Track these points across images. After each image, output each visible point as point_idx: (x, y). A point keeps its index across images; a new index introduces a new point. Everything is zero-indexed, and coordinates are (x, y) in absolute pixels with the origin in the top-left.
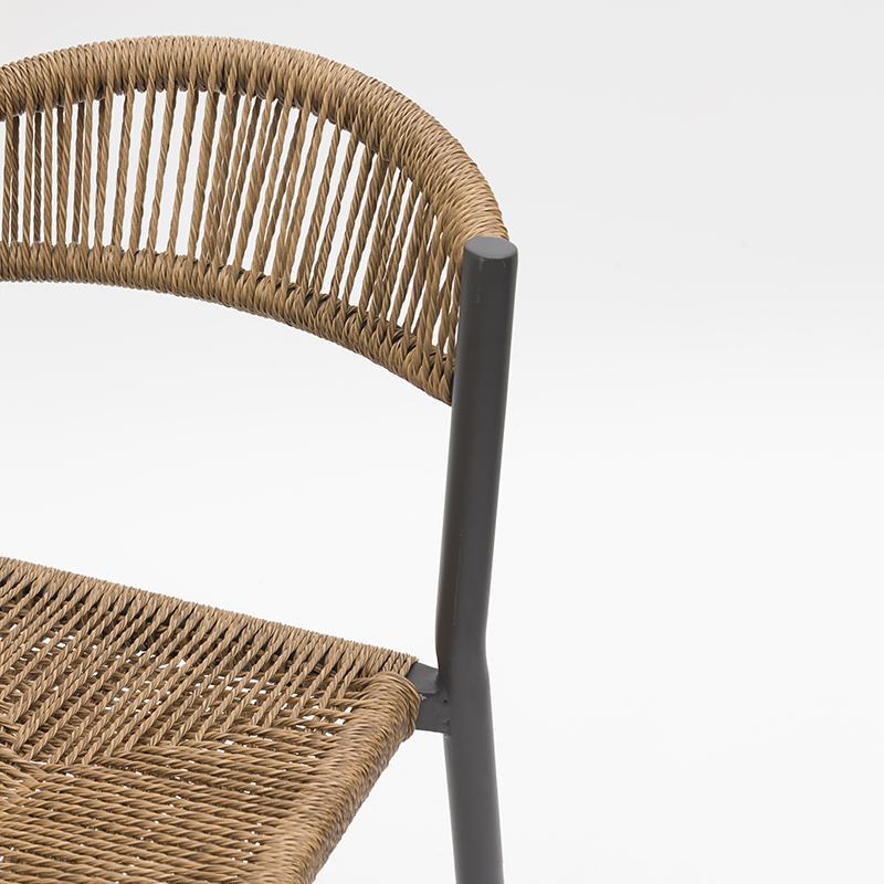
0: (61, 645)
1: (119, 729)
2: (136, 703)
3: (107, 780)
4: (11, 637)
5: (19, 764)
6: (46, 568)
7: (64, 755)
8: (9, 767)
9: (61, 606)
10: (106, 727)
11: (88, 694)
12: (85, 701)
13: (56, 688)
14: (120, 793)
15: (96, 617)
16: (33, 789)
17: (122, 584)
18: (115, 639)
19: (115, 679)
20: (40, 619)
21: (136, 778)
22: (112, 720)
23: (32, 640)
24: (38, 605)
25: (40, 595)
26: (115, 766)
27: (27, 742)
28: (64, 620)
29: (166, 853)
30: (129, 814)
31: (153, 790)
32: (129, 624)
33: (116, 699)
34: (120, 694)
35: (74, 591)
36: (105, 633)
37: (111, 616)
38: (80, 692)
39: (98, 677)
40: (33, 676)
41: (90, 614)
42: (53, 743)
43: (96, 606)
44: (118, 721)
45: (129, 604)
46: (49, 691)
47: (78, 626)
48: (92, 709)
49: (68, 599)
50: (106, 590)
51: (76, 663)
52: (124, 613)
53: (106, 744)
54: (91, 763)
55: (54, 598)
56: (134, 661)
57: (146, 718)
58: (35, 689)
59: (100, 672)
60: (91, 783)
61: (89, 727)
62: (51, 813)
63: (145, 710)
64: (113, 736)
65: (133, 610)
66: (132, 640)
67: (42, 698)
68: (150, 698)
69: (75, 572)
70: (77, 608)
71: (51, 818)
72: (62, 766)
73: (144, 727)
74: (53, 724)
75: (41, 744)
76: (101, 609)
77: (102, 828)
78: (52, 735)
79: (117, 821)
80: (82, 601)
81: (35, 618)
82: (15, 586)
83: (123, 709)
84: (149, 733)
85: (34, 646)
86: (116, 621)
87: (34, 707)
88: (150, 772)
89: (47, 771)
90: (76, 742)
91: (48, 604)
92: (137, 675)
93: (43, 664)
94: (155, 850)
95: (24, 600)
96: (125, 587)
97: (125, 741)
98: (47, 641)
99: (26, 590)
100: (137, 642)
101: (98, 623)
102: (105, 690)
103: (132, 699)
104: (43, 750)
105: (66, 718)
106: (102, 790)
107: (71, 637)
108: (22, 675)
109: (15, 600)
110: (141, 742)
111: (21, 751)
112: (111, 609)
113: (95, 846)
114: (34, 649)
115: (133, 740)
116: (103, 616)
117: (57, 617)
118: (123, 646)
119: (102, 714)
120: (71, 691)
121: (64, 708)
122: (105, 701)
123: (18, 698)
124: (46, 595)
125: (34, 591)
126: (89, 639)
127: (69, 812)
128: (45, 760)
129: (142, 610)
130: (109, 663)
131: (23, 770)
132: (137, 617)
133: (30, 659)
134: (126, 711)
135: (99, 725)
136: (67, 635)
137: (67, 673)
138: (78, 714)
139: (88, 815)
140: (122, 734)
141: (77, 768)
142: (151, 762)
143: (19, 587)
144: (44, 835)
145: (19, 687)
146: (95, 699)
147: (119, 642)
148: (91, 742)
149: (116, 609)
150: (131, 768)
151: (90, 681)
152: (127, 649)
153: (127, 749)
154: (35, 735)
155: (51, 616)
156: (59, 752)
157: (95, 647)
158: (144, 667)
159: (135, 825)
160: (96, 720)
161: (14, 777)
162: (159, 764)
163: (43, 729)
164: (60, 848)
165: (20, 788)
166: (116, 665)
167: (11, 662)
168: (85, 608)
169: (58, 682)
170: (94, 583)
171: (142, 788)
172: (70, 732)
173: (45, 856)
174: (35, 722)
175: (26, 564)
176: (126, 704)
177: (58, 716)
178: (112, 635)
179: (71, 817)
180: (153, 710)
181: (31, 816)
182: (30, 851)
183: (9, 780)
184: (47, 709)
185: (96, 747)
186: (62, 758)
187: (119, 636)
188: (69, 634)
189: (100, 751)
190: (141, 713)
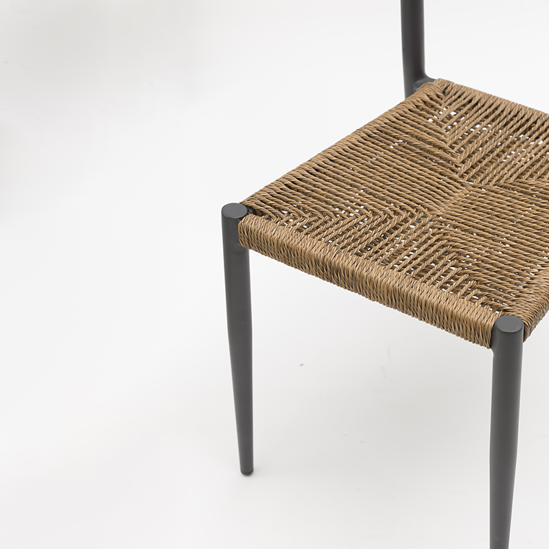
0: (485, 129)
1: (508, 171)
2: (518, 159)
3: (501, 194)
4: (461, 123)
5: (460, 183)
6: (480, 92)
7: (482, 180)
8: (456, 183)
9: (486, 110)
10: (503, 169)
11: (495, 153)
12: (494, 155)
13: (480, 149)
14: (507, 201)
15: (502, 117)
16: (466, 195)
17: (516, 102)
18: (510, 128)
19: (509, 147)
20: (476, 115)
21: (515, 194)
22: (506, 166)
23: (471, 125)
24: (475, 109)
25: (477, 104)
26: (505, 187)
27: (465, 173)
28: (487, 117)
29: (526, 230)
30: (510, 211)
31: (522, 201)
32: (518, 122)
33: (508, 156)
34: (510, 154)
35: (493, 104)
36: (506, 125)
37: (510, 117)
38: (492, 152)
39: (501, 145)
40: (470, 142)
41: (499, 115)
42: (477, 174)
43: (502, 111)
44: (509, 167)
45: (518, 112)
46: (477, 150)
47: (493, 120)
48: (496, 160)
49: (490, 107)
50: (508, 104)
51: (491, 138)
52: (515, 116)
53: (502, 177)
54: (494, 185)
55: (483, 106)
56: (519, 139)
57: (522, 166)
58: (471, 148)
59: (502, 143)
60: (494, 194)
61: (494, 168)
62: (474, 206)
63: (522, 163)
64: (506, 174)
65: (520, 115)
66: (518, 129)
67: (474, 153)
68: (525, 157)
69: (494, 95)
70: (493, 112)
71: (473, 209)
72: (480, 185)
73: (521, 170)
74: (478, 165)
75: (471, 174)
76: (505, 113)
77: (497, 216)
78: (477, 170)
79: (504, 213)
80: (496, 109)
81: (473, 115)
82: (465, 99)
83: (511, 161)
84: (522, 174)
85: (472, 128)
86: (511, 120)
87: (470, 156)
88: (521, 192)
89: (473, 187)
90: (488, 175)
91: (480, 109)
92: (519, 146)
93: (475, 137)
94: (521, 228)
95: (469, 106)
96: (517, 104)
97: (511, 176)
98: (478, 126)
99: (470, 101)
100: (521, 130)
101: (503, 119)
102: (503, 152)
103: (516, 157)
104: (472, 177)
105: (484, 163)
106: (498, 198)
107: (489, 125)
108: (465, 141)
109: (464, 105)
110: (518, 177)
111: (462, 176)
112: (510, 114)
113: (493, 224)
114: (472, 130)
115: (515, 176)
116: (506, 117)
117: (484, 115)
118: (514, 132)
119: (501, 163)
120: (488, 150)
121: (484, 158)
122: (503, 157)
123: (462, 152)
124: (479, 104)
125: (474, 102)
126: (498, 127)
127: (482, 207)
128: (472, 182)
129: (524, 115)
130: (507, 139)
131: (462, 185)
132: (522, 118)
133: (469, 134)
134: (513, 162)
135: (500, 168)
136: (488, 124)
137: (486, 142)
138: (490, 162)
139: (491, 209)
140: (510, 173)
141: (487, 187)
142: (523, 187)
143: (467, 99)
144: (470, 216)
145: (463, 146)
146: (498, 155)
147: (512, 129)
148: (495, 176)
149: (512, 114)
150: (513, 189)
151: (497, 147)
152: (515, 133)
153: (512, 180)
154: (469, 169)
155: (481, 115)
156: (480, 179)
157: (500, 131)
158: (523, 143)
159: (513, 215)
160: (498, 165)
161: (458, 188)
162: (526, 188)
163: (473, 167)
164: (476, 223)
165: (460, 194)
166: (510, 140)
167: (461, 134)
168: (497, 112)
169: (481, 146)
170: (502, 101)
171: (517, 199)
172: (485, 170)
173: (469, 226)
174: (470, 163)
175: (471, 89)
176: (513, 159)
177: (480, 162)
178: (509, 126)
179: (483, 209)
180: (525, 163)
181: (464, 207)
182: (462, 223)
183: (455, 189)
184: (476, 158)
185: (497, 178)
186: (481, 182)
187: (512, 127)
188: (489, 124)
189: (499, 180)
190: (519, 164)
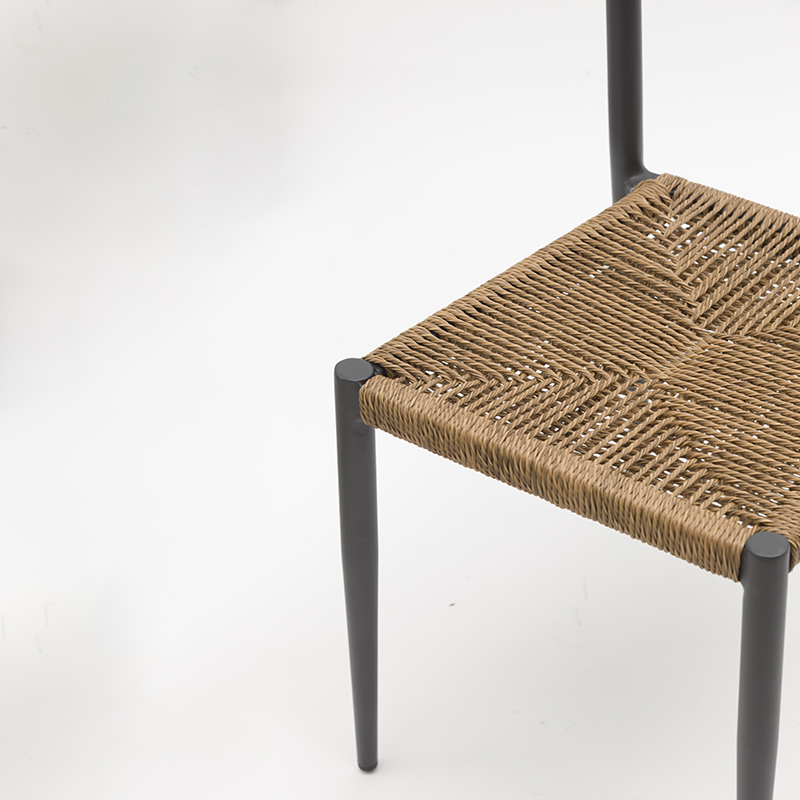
0: (733, 250)
1: (768, 313)
2: (783, 296)
3: (757, 348)
4: (697, 240)
5: (695, 330)
6: (726, 194)
7: (728, 327)
8: (688, 331)
9: (735, 222)
10: (760, 310)
11: (749, 286)
12: (747, 290)
13: (726, 280)
14: (765, 358)
15: (759, 232)
16: (703, 349)
17: (780, 210)
18: (772, 249)
19: (769, 277)
20: (719, 229)
21: (777, 348)
22: (764, 306)
23: (712, 244)
24: (719, 220)
25: (721, 212)
26: (763, 338)
27: (703, 316)
28: (736, 232)
29: (794, 403)
30: (770, 373)
31: (789, 358)
32: (783, 239)
33: (768, 292)
34: (771, 288)
35: (745, 212)
36: (764, 244)
37: (771, 232)
38: (743, 284)
39: (757, 275)
40: (711, 269)
41: (755, 229)
42: (721, 317)
43: (760, 224)
44: (768, 307)
45: (784, 225)
46: (721, 281)
47: (745, 237)
48: (750, 297)
49: (741, 217)
50: (768, 213)
51: (742, 263)
52: (779, 231)
53: (758, 323)
54: (747, 335)
55: (730, 215)
56: (784, 266)
57: (789, 307)
58: (712, 278)
59: (759, 272)
60: (745, 348)
61: (747, 310)
62: (715, 367)
63: (789, 302)
64: (764, 318)
65: (787, 230)
66: (783, 251)
67: (716, 286)
68: (793, 293)
69: (747, 198)
70: (746, 224)
71: (715, 370)
72: (726, 335)
73: (787, 313)
74: (722, 305)
75: (712, 317)
76: (763, 227)
77: (749, 381)
78: (721, 312)
79: (761, 377)
80: (750, 220)
81: (715, 229)
82: (703, 204)
83: (773, 299)
84: (789, 318)
85: (713, 248)
86: (773, 236)
87: (710, 291)
88: (788, 345)
89: (714, 337)
90: (737, 319)
91: (725, 220)
92: (785, 276)
93: (719, 262)
94: (787, 401)
95: (709, 215)
96: (782, 213)
97: (772, 322)
98: (722, 246)
99: (711, 208)
100: (787, 252)
101: (761, 236)
102: (761, 284)
103: (780, 293)
104: (713, 322)
105: (731, 301)
106: (752, 354)
107: (740, 245)
108: (703, 268)
109: (702, 214)
110: (783, 323)
111: (698, 321)
112: (770, 227)
113: (744, 393)
114: (713, 251)
115: (778, 321)
116: (764, 232)
117: (731, 229)
118: (777, 254)
119: (757, 301)
120: (737, 282)
121: (731, 294)
122: (760, 292)
123: (698, 284)
124: (725, 213)
125: (716, 210)
126: (753, 247)
127: (728, 367)
128: (714, 329)
129: (792, 230)
130: (766, 266)
131: (698, 335)
132: (789, 234)
133: (709, 257)
134: (775, 301)
135: (755, 308)
136: (737, 243)
137: (735, 270)
138: (740, 299)
139: (741, 371)
140: (771, 316)
141: (735, 337)
142: (789, 338)
143: (706, 205)
144: (709, 381)
145: (700, 276)
146: (753, 290)
147: (775, 251)
148: (748, 320)
149: (774, 228)
150: (775, 341)
151: (751, 277)
152: (779, 257)
153: (773, 328)
154: (708, 311)
155: (727, 228)
156: (724, 325)
157: (756, 253)
158: (790, 271)
159: (774, 381)
160: (753, 305)
161: (691, 339)
162: (794, 340)
163: (714, 307)
164: (719, 391)
165: (695, 348)
166: (770, 267)
167: (696, 258)
168: (752, 225)
169: (727, 276)
170: (760, 207)
171: (781, 356)
172: (733, 311)
173: (708, 396)
174: (709, 302)
175: (712, 189)
176: (775, 296)
177: (726, 300)
178: (770, 245)
179: (730, 371)
180: (794, 302)
181: (701, 367)
182: (698, 392)
183: (687, 341)
184: (719, 293)
185: (751, 324)
186: (726, 330)
187: (774, 247)
188: (739, 242)
189: (754, 327)
190: (785, 303)
